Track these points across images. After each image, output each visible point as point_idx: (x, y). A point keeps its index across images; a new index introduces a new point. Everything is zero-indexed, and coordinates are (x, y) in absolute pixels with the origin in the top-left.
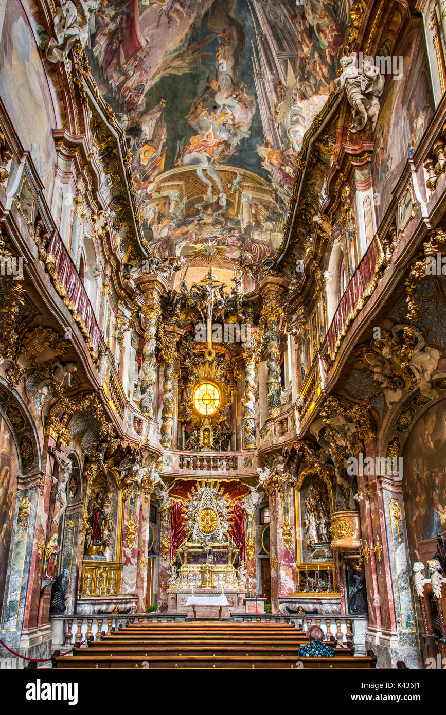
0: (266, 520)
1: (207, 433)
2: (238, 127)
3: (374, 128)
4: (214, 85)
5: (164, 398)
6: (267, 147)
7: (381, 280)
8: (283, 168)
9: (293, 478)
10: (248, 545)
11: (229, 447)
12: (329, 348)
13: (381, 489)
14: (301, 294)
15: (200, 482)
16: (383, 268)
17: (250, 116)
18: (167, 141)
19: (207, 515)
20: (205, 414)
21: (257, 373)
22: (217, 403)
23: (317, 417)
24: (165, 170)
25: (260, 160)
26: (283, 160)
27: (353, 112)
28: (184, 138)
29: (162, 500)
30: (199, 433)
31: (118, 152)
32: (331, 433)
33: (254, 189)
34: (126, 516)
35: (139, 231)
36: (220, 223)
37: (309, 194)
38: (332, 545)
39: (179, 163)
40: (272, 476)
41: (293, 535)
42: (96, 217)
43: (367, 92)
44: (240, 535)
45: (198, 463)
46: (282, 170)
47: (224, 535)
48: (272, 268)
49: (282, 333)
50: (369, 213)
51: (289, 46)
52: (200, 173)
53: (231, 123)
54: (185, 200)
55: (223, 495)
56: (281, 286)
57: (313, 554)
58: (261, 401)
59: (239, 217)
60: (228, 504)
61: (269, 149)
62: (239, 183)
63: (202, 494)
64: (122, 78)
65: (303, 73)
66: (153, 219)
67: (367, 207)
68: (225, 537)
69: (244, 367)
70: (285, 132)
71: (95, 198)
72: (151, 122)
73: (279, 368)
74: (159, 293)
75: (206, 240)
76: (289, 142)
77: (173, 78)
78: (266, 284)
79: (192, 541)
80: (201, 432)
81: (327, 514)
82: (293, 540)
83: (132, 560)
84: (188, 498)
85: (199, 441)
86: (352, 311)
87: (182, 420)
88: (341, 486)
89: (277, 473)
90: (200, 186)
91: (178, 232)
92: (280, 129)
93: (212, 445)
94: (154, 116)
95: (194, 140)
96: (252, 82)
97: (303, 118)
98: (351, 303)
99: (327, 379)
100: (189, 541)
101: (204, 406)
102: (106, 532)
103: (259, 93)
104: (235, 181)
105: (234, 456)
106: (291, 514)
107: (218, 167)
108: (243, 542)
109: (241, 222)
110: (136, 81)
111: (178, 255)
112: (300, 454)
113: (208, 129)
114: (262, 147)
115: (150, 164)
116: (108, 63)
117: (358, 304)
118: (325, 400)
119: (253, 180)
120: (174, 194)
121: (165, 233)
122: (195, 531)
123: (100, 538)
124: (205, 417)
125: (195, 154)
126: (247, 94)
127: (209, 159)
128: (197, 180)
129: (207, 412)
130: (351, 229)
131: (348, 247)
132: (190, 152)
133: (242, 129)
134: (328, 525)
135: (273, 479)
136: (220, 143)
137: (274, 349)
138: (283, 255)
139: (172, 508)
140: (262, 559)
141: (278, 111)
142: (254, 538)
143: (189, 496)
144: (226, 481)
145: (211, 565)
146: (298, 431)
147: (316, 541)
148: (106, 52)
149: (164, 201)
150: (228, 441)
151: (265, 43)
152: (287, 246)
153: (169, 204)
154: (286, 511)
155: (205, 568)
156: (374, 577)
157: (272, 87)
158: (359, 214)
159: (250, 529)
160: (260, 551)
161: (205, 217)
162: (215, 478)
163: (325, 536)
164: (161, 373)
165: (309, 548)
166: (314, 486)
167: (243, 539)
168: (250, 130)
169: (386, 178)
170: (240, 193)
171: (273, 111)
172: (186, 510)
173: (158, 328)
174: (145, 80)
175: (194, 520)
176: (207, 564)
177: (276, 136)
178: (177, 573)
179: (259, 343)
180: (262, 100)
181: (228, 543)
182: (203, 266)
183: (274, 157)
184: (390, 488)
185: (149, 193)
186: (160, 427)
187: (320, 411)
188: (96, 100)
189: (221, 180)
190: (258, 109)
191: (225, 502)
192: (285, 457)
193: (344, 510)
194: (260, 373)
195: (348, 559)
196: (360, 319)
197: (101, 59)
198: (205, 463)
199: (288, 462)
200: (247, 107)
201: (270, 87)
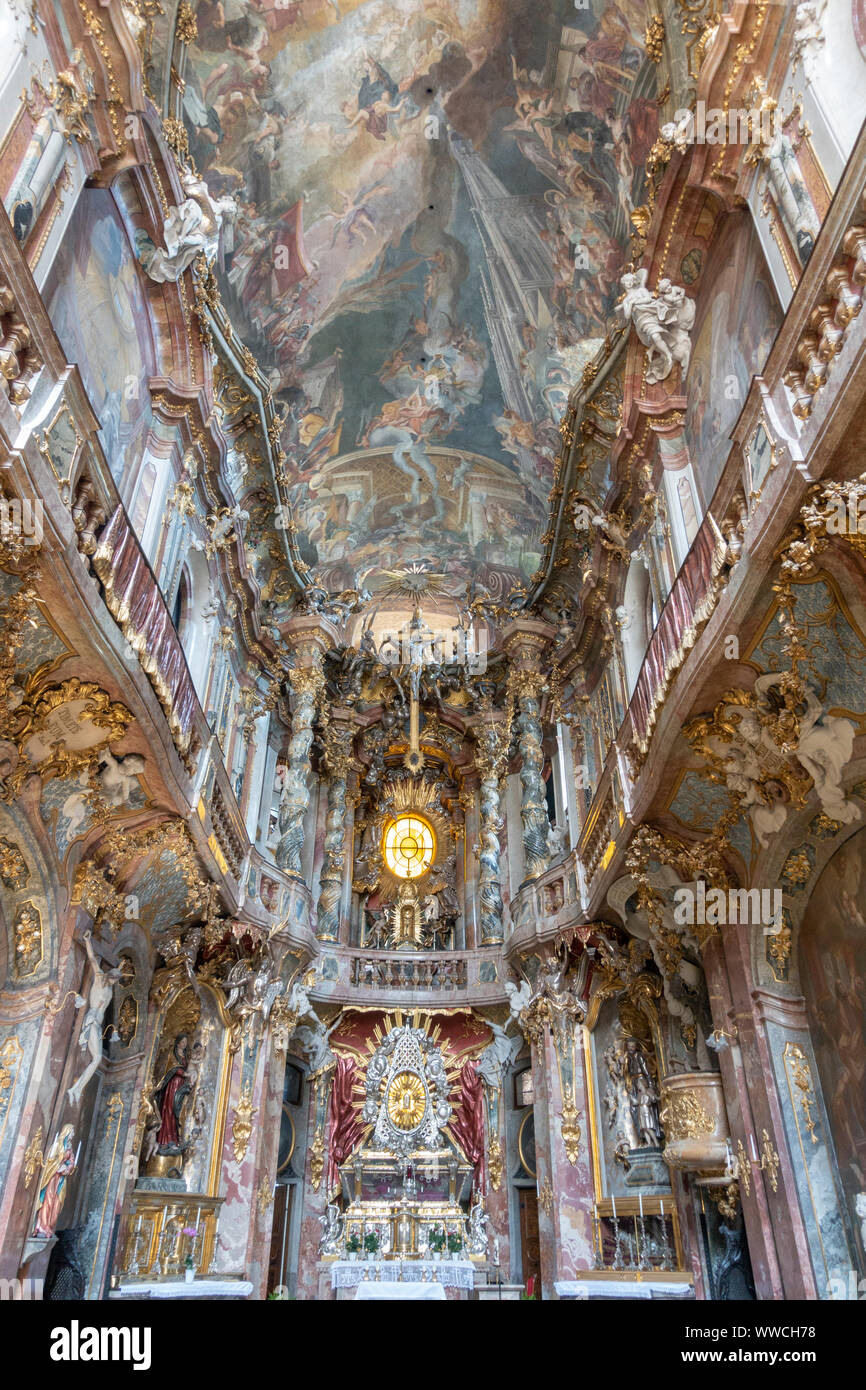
0: (527, 1099)
1: (408, 915)
2: (461, 389)
3: (684, 376)
4: (421, 328)
5: (327, 843)
6: (510, 417)
7: (724, 591)
8: (537, 449)
9: (579, 1004)
10: (491, 1157)
11: (452, 944)
12: (635, 731)
13: (763, 1021)
14: (577, 650)
15: (392, 1016)
16: (726, 568)
17: (481, 371)
18: (345, 409)
19: (407, 1086)
20: (405, 876)
21: (502, 796)
22: (428, 856)
23: (620, 871)
24: (340, 454)
25: (499, 438)
26: (536, 437)
27: (649, 353)
28: (372, 406)
29: (314, 1054)
30: (393, 915)
31: (260, 417)
32: (650, 904)
33: (490, 483)
34: (235, 1088)
35: (291, 547)
36: (433, 537)
37: (582, 485)
38: (667, 1152)
39: (364, 442)
40: (537, 1001)
41: (584, 1131)
42: (214, 518)
43: (667, 323)
44: (475, 1132)
45: (389, 976)
46: (536, 453)
47: (441, 1132)
48: (525, 607)
49: (548, 722)
50: (689, 504)
51: (540, 273)
52: (398, 458)
53: (450, 382)
54: (373, 501)
55: (438, 1044)
56: (542, 636)
57: (628, 1175)
58: (511, 849)
59: (466, 528)
60: (449, 1063)
61: (514, 421)
62: (464, 474)
63: (396, 1041)
64: (274, 316)
65: (563, 308)
66: (319, 530)
67: (685, 494)
68: (441, 1138)
69: (479, 785)
70: (539, 395)
71: (215, 486)
72: (318, 382)
73: (542, 782)
74: (322, 648)
75: (409, 565)
76: (546, 410)
77: (357, 317)
78: (515, 633)
79: (374, 1148)
80: (397, 912)
81: (654, 1080)
82: (584, 1142)
83: (241, 1189)
84: (368, 1050)
85: (392, 932)
86: (674, 653)
87: (362, 889)
88: (678, 1019)
89: (545, 994)
90: (399, 478)
91: (363, 552)
92: (529, 391)
93: (418, 937)
94: (324, 371)
95: (389, 409)
96: (482, 324)
97: (567, 373)
98: (671, 639)
99: (634, 792)
100: (366, 1146)
101: (405, 862)
102: (190, 1125)
103: (493, 338)
104: (458, 471)
105: (460, 961)
106: (577, 1083)
107: (428, 449)
108: (481, 1150)
109: (469, 536)
110: (296, 322)
111: (359, 586)
112: (591, 951)
113: (411, 391)
114: (501, 419)
115: (314, 444)
116: (252, 294)
117: (685, 638)
118: (634, 835)
119: (488, 469)
120: (354, 492)
121: (338, 554)
122: (380, 1123)
123: (177, 1138)
124: (404, 881)
125: (390, 429)
126: (476, 340)
127: (414, 438)
128: (394, 468)
129: (408, 873)
130: (661, 531)
131: (657, 559)
132: (383, 427)
133: (468, 391)
134: (655, 1107)
135: (539, 1008)
136: (431, 413)
137: (532, 746)
138: (542, 586)
139: (335, 1072)
140: (520, 1189)
141: (525, 363)
142: (503, 1140)
143: (370, 1045)
144: (445, 1012)
145: (411, 1204)
146: (584, 905)
147: (633, 1146)
148: (249, 278)
149: (338, 502)
150: (449, 932)
151: (501, 268)
152: (549, 571)
153: (347, 506)
154: (568, 1078)
155: (399, 1209)
156: (766, 1230)
157: (515, 331)
158: (671, 505)
159: (495, 1120)
160: (515, 1171)
161: (407, 528)
162: (421, 1006)
163: (652, 1132)
164: (324, 796)
165: (620, 1161)
166: (621, 1020)
167: (481, 1142)
168: (480, 392)
169: (713, 446)
170: (467, 489)
171: (517, 365)
172: (362, 1076)
173: (318, 710)
174: (309, 320)
175: (379, 1098)
176: (404, 1200)
177: (523, 400)
178: (340, 1221)
179: (504, 739)
180: (499, 348)
181: (448, 1152)
182: (404, 610)
183: (522, 432)
184: (782, 1020)
185: (312, 489)
186: (316, 901)
187: (626, 858)
188: (227, 340)
189: (435, 469)
190: (492, 362)
191: (443, 1058)
192: (561, 959)
193: (686, 1072)
194: (509, 794)
195: (704, 1187)
196: (691, 666)
197: (240, 288)
198: (402, 975)
199: (568, 968)
200: (474, 359)
201: (510, 330)
